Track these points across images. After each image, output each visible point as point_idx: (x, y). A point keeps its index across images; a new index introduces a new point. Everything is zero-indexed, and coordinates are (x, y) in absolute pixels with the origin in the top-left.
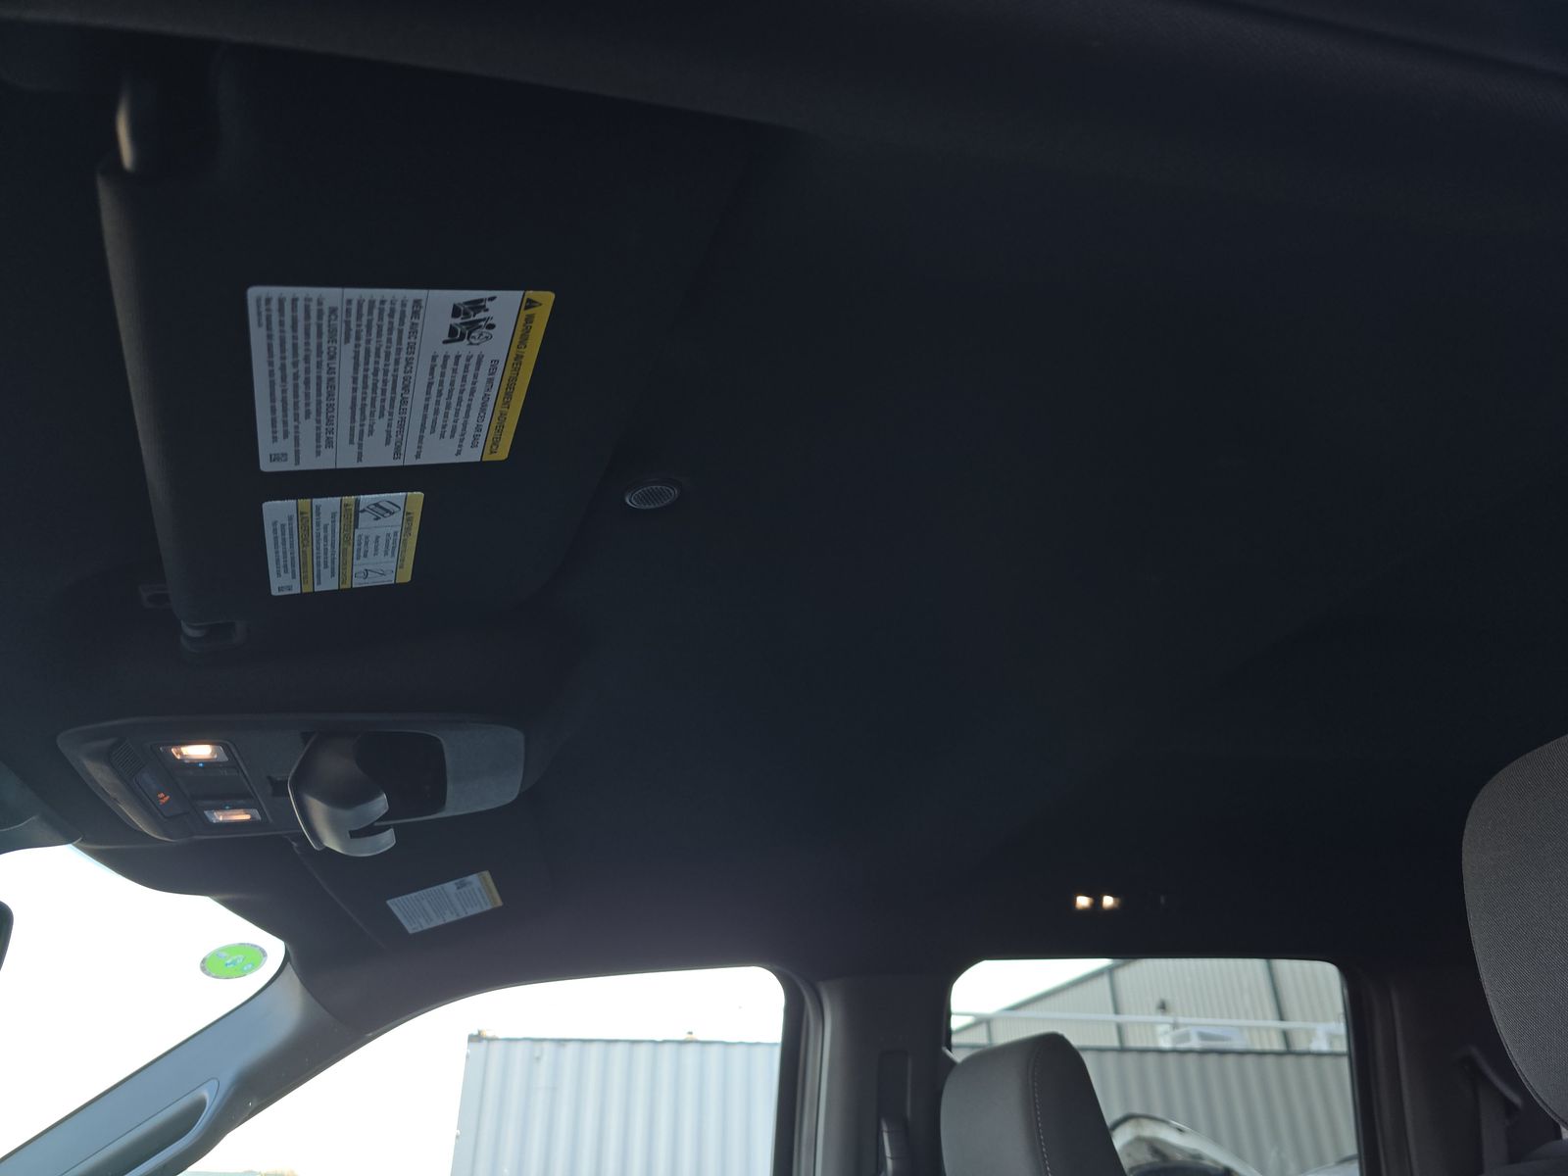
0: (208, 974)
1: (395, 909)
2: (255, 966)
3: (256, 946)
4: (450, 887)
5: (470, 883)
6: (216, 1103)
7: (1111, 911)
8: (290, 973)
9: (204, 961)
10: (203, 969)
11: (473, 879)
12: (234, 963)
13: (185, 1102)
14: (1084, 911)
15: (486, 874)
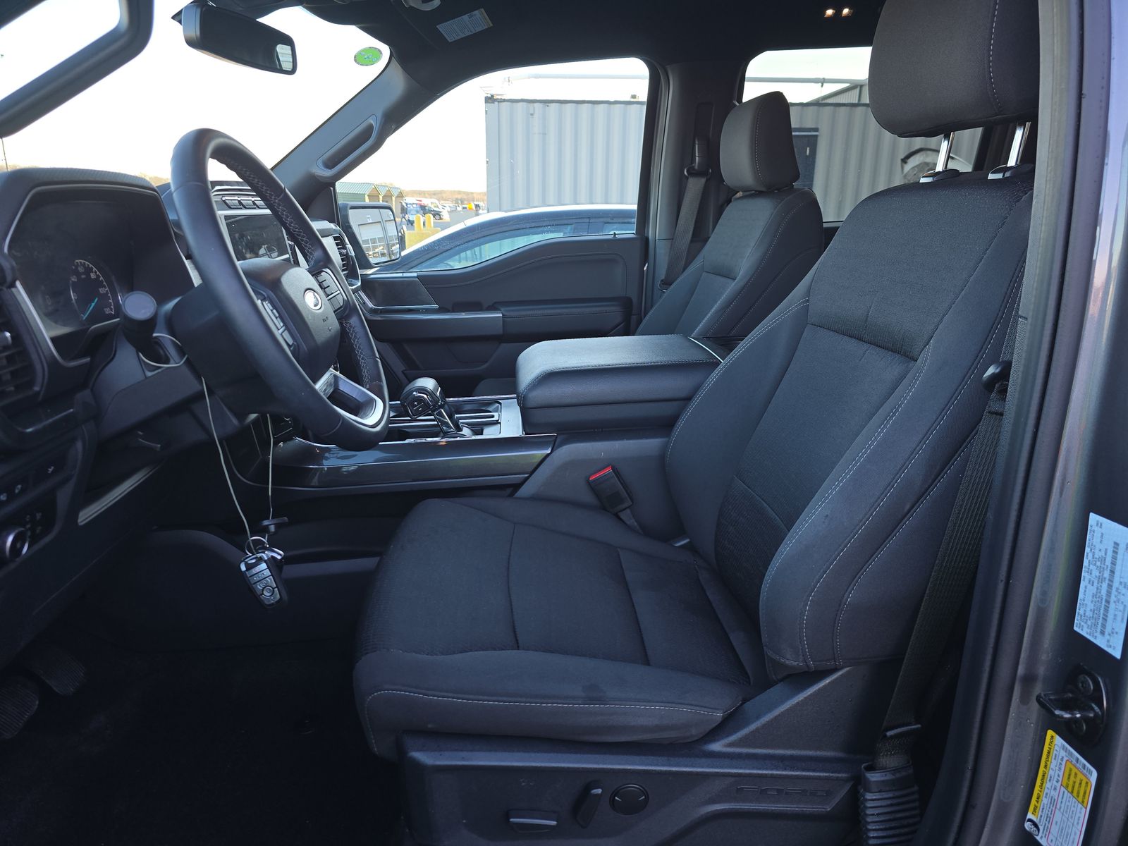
0: (358, 63)
1: (441, 30)
2: (378, 59)
3: (376, 49)
4: (465, 17)
5: (475, 15)
6: (378, 125)
7: (847, 17)
8: (394, 62)
9: (355, 57)
10: (355, 61)
11: (476, 12)
12: (368, 57)
13: (364, 125)
14: (830, 18)
15: (483, 10)
